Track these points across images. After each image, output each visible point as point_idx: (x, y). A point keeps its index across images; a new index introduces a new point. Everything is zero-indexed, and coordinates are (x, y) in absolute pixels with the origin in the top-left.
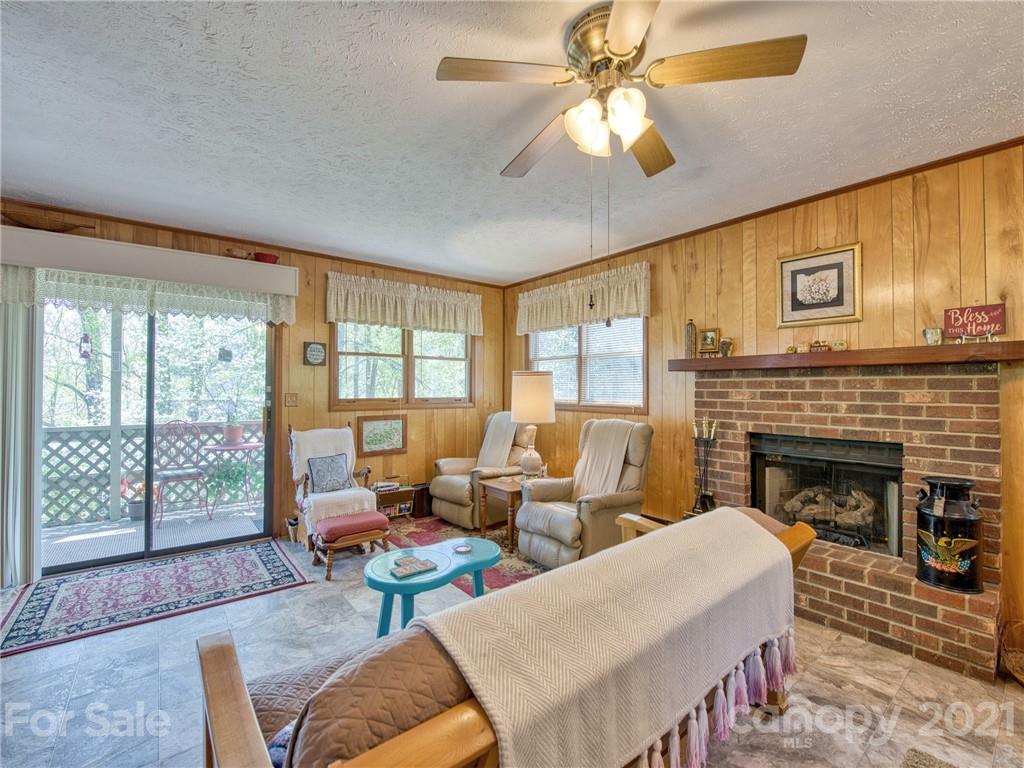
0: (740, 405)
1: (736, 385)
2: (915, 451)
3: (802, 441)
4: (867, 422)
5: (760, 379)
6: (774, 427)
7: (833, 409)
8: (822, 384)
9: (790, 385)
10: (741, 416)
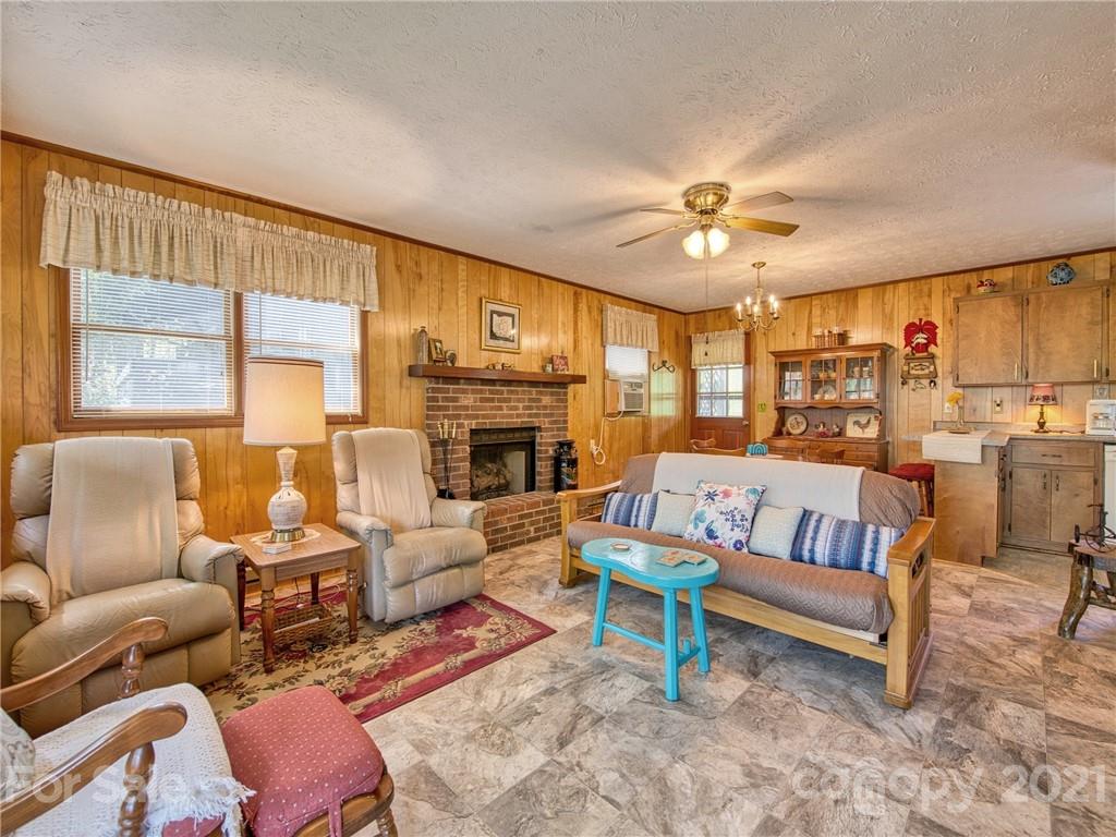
0: (466, 408)
1: (464, 391)
2: (547, 430)
3: (502, 431)
4: (530, 416)
5: (479, 387)
6: (488, 423)
7: (516, 408)
8: (512, 392)
9: (497, 392)
10: (468, 417)
